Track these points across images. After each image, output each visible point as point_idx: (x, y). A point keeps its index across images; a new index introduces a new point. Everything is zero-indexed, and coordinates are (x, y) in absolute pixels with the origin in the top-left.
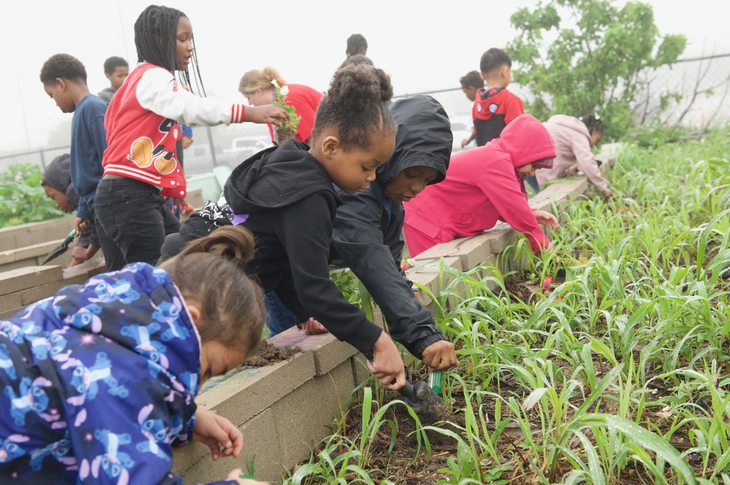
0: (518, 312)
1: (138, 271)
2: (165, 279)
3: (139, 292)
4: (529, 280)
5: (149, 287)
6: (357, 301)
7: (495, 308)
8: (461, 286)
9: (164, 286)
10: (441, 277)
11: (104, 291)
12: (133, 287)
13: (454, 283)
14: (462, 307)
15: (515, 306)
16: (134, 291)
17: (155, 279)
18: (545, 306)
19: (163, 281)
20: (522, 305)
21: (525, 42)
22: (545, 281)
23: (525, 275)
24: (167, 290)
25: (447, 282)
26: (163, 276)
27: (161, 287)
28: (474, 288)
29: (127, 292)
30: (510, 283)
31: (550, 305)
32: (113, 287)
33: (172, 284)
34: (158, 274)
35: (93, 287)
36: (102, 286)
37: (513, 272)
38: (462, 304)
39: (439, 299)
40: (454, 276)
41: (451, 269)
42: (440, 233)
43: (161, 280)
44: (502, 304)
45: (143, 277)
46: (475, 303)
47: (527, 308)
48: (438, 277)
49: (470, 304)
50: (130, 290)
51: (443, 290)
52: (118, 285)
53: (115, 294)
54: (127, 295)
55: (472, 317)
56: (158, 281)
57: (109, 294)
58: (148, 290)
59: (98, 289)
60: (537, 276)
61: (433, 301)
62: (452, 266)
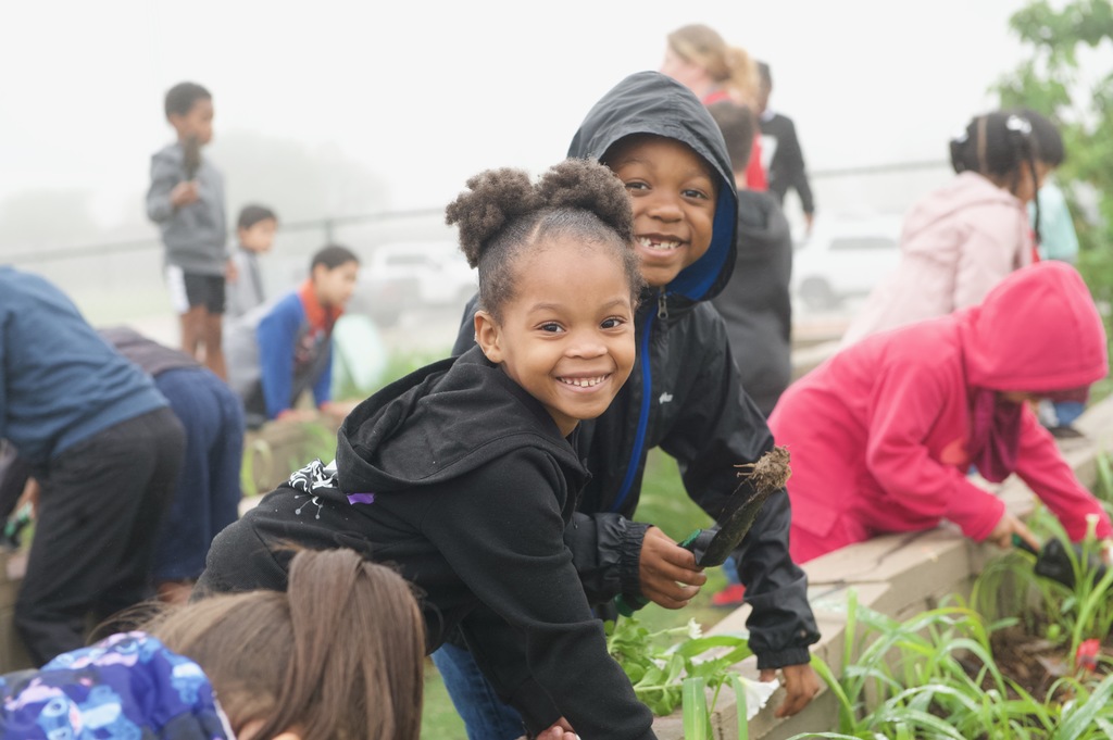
0: (1021, 723)
1: (139, 663)
2: (199, 695)
3: (139, 725)
4: (1043, 637)
5: (162, 710)
6: (659, 683)
7: (968, 711)
8: (893, 657)
9: (196, 710)
10: (850, 632)
11: (62, 721)
12: (126, 712)
13: (879, 647)
14: (895, 706)
15: (1013, 707)
16: (128, 724)
17: (176, 693)
18: (1084, 716)
19: (194, 699)
20: (1029, 704)
21: (1041, 71)
22: (1083, 649)
23: (1034, 624)
24: (202, 722)
25: (862, 642)
26: (195, 686)
27: (187, 715)
28: (924, 660)
29: (112, 725)
30: (1001, 646)
31: (1098, 714)
32: (82, 710)
33: (212, 708)
34: (183, 679)
35: (37, 707)
36: (58, 706)
37: (1010, 622)
38: (897, 699)
39: (843, 682)
40: (879, 632)
41: (873, 615)
42: (838, 523)
43: (189, 696)
44: (986, 701)
45: (149, 681)
46: (925, 698)
47: (1042, 711)
48: (842, 634)
49: (914, 701)
50: (119, 720)
51: (854, 662)
52: (94, 706)
53: (86, 729)
54: (113, 731)
55: (918, 729)
56: (184, 697)
57: (73, 729)
58: (161, 720)
59: (48, 712)
60: (1063, 630)
61: (830, 690)
62: (876, 606)
